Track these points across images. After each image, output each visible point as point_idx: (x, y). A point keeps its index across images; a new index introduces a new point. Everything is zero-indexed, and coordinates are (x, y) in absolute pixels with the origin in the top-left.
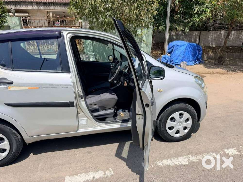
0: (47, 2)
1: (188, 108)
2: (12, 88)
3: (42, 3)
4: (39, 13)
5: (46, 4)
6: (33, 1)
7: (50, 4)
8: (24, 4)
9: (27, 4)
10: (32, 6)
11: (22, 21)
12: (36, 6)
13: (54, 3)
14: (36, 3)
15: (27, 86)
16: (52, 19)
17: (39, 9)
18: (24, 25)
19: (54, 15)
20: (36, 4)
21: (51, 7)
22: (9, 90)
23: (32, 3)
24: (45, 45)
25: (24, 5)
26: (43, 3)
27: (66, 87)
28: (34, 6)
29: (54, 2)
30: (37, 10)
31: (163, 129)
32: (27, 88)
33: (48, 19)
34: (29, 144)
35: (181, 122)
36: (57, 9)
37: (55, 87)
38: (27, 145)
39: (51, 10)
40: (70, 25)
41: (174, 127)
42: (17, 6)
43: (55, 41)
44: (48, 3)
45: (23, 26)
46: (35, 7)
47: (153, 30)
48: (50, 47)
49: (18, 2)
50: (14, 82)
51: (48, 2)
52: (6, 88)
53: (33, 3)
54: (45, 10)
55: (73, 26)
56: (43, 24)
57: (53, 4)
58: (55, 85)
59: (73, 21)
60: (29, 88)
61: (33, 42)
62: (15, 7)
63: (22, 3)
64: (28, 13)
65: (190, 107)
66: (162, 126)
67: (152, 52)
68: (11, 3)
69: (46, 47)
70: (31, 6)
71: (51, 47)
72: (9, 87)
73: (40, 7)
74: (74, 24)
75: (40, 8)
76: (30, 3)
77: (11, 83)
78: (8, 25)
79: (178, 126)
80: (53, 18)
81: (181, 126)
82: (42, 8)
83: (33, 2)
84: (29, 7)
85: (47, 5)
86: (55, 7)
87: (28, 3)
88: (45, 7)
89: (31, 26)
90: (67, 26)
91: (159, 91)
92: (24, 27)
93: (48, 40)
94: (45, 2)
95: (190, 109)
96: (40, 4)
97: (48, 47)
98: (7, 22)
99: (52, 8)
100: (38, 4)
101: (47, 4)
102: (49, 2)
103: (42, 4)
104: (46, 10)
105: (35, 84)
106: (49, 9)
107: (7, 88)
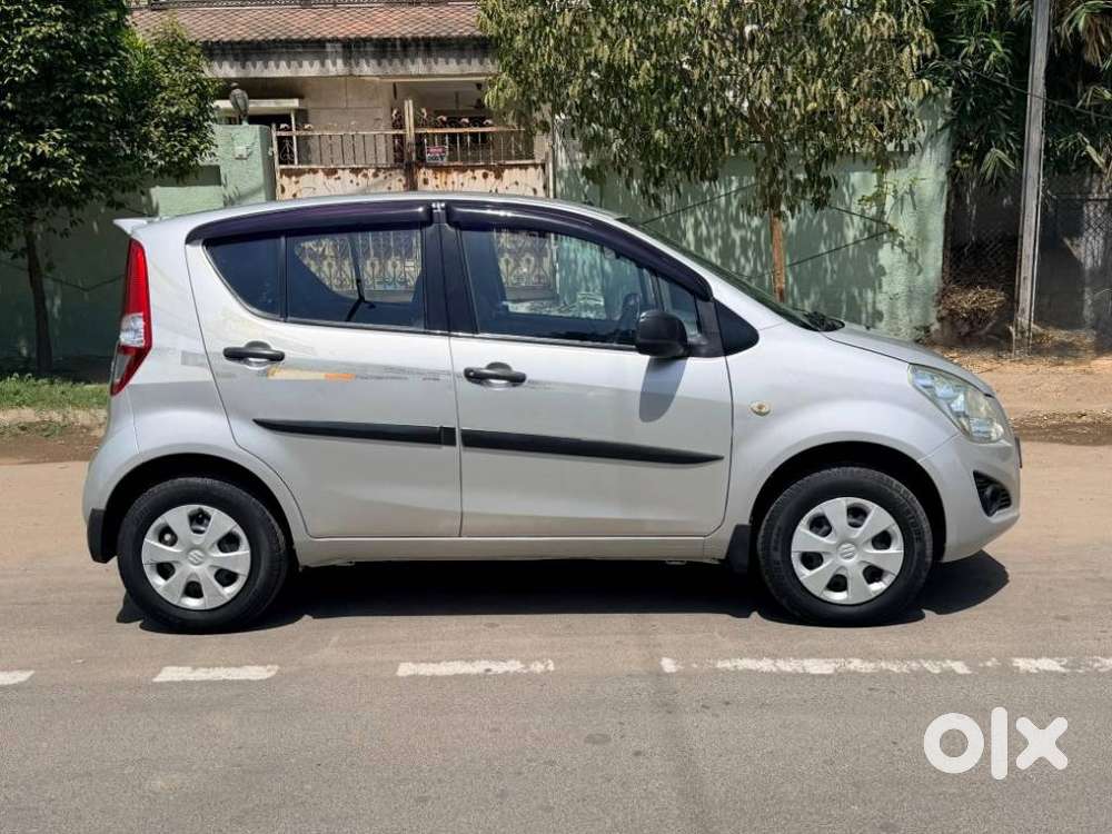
0: (395, 39)
1: (889, 490)
2: (280, 373)
3: (368, 44)
4: (350, 97)
5: (389, 49)
6: (329, 36)
7: (410, 45)
8: (284, 50)
9: (300, 53)
10: (323, 64)
11: (275, 143)
12: (340, 62)
13: (429, 38)
14: (339, 45)
15: (321, 371)
16: (412, 129)
17: (351, 75)
18: (281, 162)
19: (424, 110)
20: (340, 50)
21: (413, 63)
22: (271, 378)
23: (324, 47)
24: (372, 258)
25: (286, 57)
26: (376, 46)
27: (435, 379)
28: (329, 62)
29: (432, 35)
30: (343, 79)
31: (777, 556)
32: (321, 376)
33: (395, 132)
34: (306, 568)
35: (853, 542)
36: (442, 72)
37: (403, 376)
38: (300, 569)
39: (412, 76)
40: (495, 159)
41: (824, 556)
42: (249, 64)
43: (416, 237)
44: (398, 43)
45: (278, 167)
46: (336, 67)
47: (948, 173)
48: (395, 267)
49: (259, 42)
50: (287, 356)
51: (401, 39)
52: (264, 371)
53: (328, 45)
54: (385, 80)
55: (508, 162)
56: (370, 152)
57: (422, 48)
58: (402, 370)
59: (509, 139)
60: (326, 376)
61: (317, 246)
62: (240, 68)
63: (277, 47)
64: (301, 97)
65: (899, 489)
66: (776, 542)
67: (944, 294)
68: (223, 50)
69: (373, 265)
70: (317, 64)
71: (398, 268)
72: (273, 369)
73: (357, 64)
74: (513, 152)
75: (356, 71)
76: (312, 47)
77: (277, 358)
78: (215, 163)
79: (842, 555)
80: (417, 125)
81: (856, 557)
82: (367, 69)
83: (329, 41)
84: (309, 69)
85: (394, 55)
86: (432, 60)
87: (304, 47)
88: (385, 62)
89: (314, 166)
90: (481, 163)
91: (757, 410)
92: (282, 172)
93: (386, 232)
94: (386, 36)
95: (897, 495)
96: (362, 49)
97: (383, 268)
98: (213, 149)
99: (417, 68)
100: (351, 52)
101: (394, 46)
102: (407, 39)
103: (370, 49)
104: (388, 76)
105: (343, 363)
106: (401, 72)
107: (266, 373)
